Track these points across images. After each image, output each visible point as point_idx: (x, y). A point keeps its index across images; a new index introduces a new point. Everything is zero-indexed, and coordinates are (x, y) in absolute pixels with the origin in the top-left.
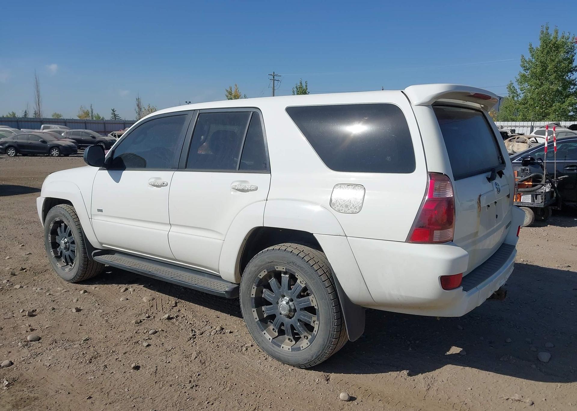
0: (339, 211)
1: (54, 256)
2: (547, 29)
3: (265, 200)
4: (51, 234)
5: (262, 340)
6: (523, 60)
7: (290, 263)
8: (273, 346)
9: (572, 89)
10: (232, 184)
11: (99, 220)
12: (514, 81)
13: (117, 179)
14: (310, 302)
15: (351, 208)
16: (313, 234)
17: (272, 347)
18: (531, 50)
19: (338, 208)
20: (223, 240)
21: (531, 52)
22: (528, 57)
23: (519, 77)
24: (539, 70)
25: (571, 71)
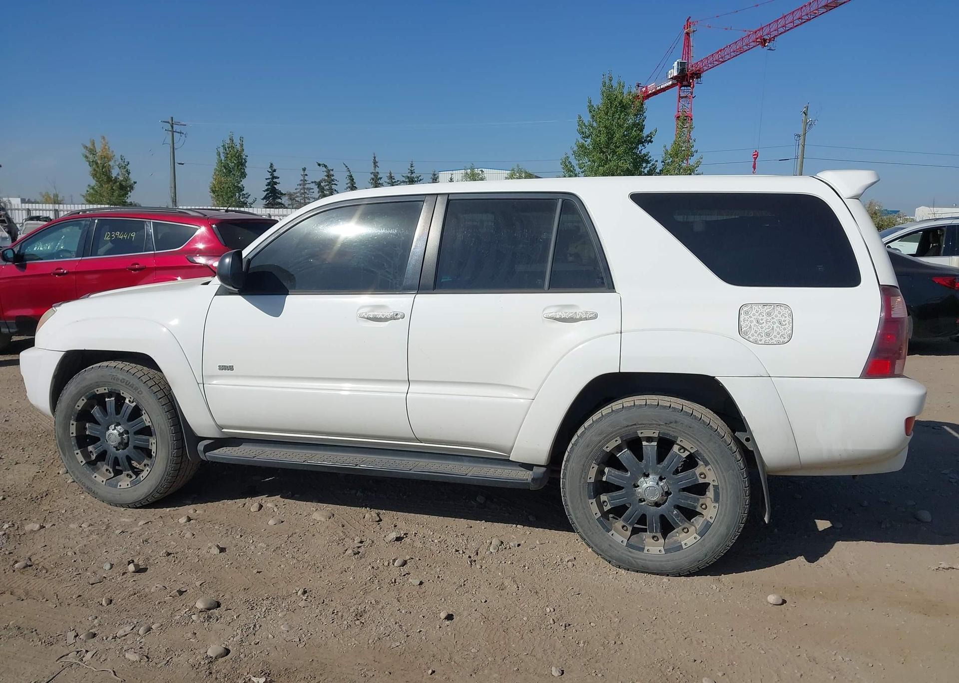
0: (756, 342)
1: (84, 462)
2: (611, 80)
3: (617, 333)
4: (77, 420)
5: (610, 545)
6: (581, 123)
7: (671, 423)
8: (630, 551)
9: (645, 168)
10: (543, 311)
11: (219, 385)
12: (570, 153)
13: (276, 311)
14: (697, 477)
15: (775, 337)
16: (714, 377)
17: (629, 553)
18: (591, 109)
19: (754, 337)
20: (532, 398)
21: (590, 112)
22: (587, 118)
23: (576, 148)
24: (603, 138)
25: (642, 143)
